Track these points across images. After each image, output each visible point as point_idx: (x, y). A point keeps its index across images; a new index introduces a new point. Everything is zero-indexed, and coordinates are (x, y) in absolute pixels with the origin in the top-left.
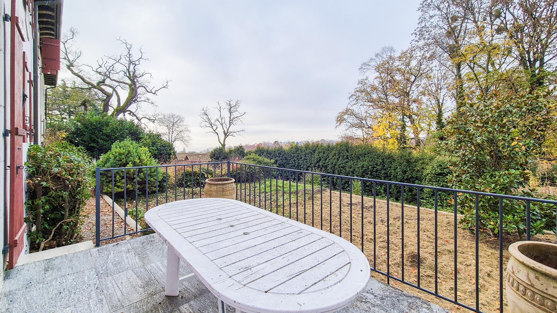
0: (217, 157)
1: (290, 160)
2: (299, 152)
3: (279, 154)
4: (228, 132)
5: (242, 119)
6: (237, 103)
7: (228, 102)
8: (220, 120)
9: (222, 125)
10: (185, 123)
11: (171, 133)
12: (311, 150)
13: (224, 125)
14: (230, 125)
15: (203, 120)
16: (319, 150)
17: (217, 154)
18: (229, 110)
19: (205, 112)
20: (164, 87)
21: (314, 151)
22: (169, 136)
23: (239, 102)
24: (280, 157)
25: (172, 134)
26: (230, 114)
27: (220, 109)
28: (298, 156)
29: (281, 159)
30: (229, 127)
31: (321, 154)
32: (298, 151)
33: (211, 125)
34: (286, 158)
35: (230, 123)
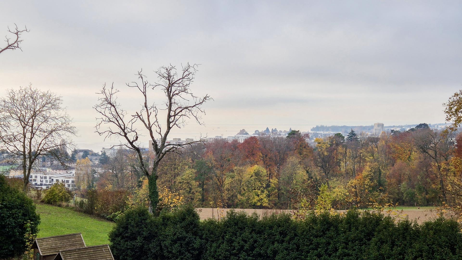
0: (133, 234)
1: (308, 252)
2: (331, 233)
3: (281, 234)
4: (163, 146)
5: (199, 114)
6: (187, 73)
7: (163, 71)
8: (145, 116)
9: (150, 128)
10: (61, 113)
11: (28, 135)
12: (362, 231)
13: (154, 128)
14: (169, 128)
15: (104, 118)
16: (381, 236)
17: (133, 226)
18: (168, 90)
19: (109, 98)
20: (9, 46)
21: (369, 235)
22: (24, 143)
23: (191, 70)
24: (283, 241)
25: (31, 139)
26: (170, 99)
27: (145, 88)
28: (329, 244)
29: (286, 249)
30: (167, 132)
31: (386, 248)
32: (328, 229)
33: (124, 130)
34: (298, 247)
35: (169, 123)
